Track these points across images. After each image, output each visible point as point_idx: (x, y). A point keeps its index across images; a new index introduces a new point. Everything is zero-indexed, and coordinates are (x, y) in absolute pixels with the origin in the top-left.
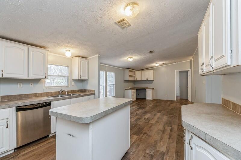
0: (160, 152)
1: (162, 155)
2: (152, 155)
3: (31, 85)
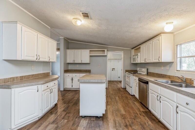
3: (167, 68)
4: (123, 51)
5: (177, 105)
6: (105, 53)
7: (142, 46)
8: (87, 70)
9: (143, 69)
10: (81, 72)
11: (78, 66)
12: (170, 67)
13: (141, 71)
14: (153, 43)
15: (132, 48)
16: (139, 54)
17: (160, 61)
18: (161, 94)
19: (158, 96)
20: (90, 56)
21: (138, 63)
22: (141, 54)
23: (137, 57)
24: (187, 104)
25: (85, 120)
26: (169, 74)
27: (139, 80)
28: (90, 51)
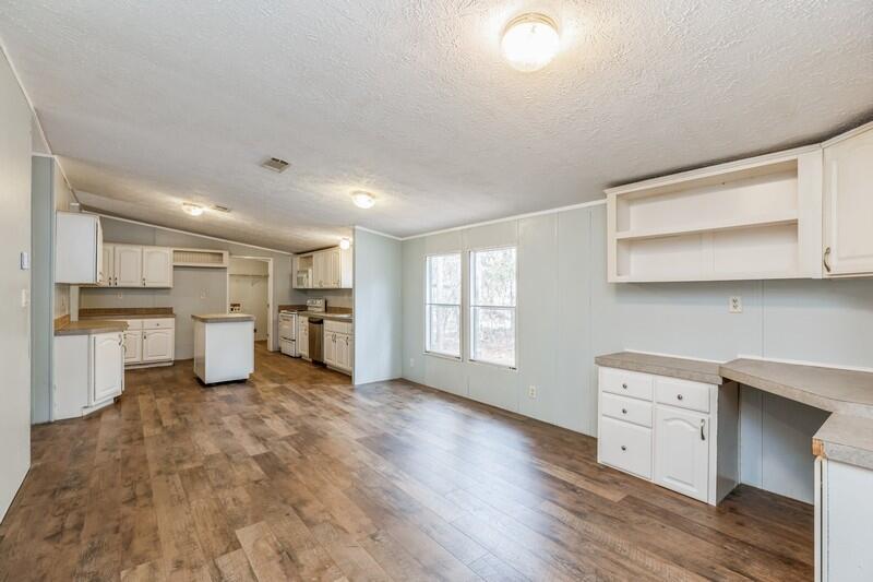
4: (272, 259)
6: (221, 260)
7: (315, 254)
8: (158, 309)
9: (318, 302)
13: (314, 305)
15: (295, 252)
16: (310, 270)
19: (333, 335)
20: (175, 267)
21: (308, 288)
22: (313, 269)
23: (305, 275)
27: (309, 321)
28: (175, 251)
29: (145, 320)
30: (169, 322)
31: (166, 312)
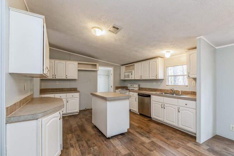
0: (87, 154)
1: (83, 152)
2: (91, 147)
3: (159, 84)
4: (113, 67)
5: (179, 107)
6: (96, 67)
7: (136, 64)
8: (71, 88)
9: (135, 85)
10: (63, 91)
11: (57, 83)
12: (161, 82)
13: (133, 87)
14: (150, 63)
15: (122, 64)
16: (133, 71)
17: (157, 78)
18: (165, 102)
19: (162, 104)
20: (79, 70)
21: (132, 79)
22: (135, 71)
23: (130, 74)
24: (186, 105)
25: (114, 140)
26: (160, 88)
27: (139, 95)
28: (78, 63)
29: (67, 94)
30: (77, 95)
31: (74, 90)
